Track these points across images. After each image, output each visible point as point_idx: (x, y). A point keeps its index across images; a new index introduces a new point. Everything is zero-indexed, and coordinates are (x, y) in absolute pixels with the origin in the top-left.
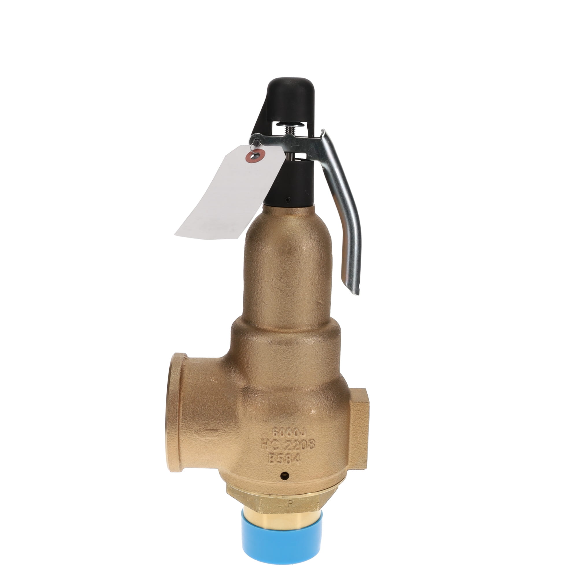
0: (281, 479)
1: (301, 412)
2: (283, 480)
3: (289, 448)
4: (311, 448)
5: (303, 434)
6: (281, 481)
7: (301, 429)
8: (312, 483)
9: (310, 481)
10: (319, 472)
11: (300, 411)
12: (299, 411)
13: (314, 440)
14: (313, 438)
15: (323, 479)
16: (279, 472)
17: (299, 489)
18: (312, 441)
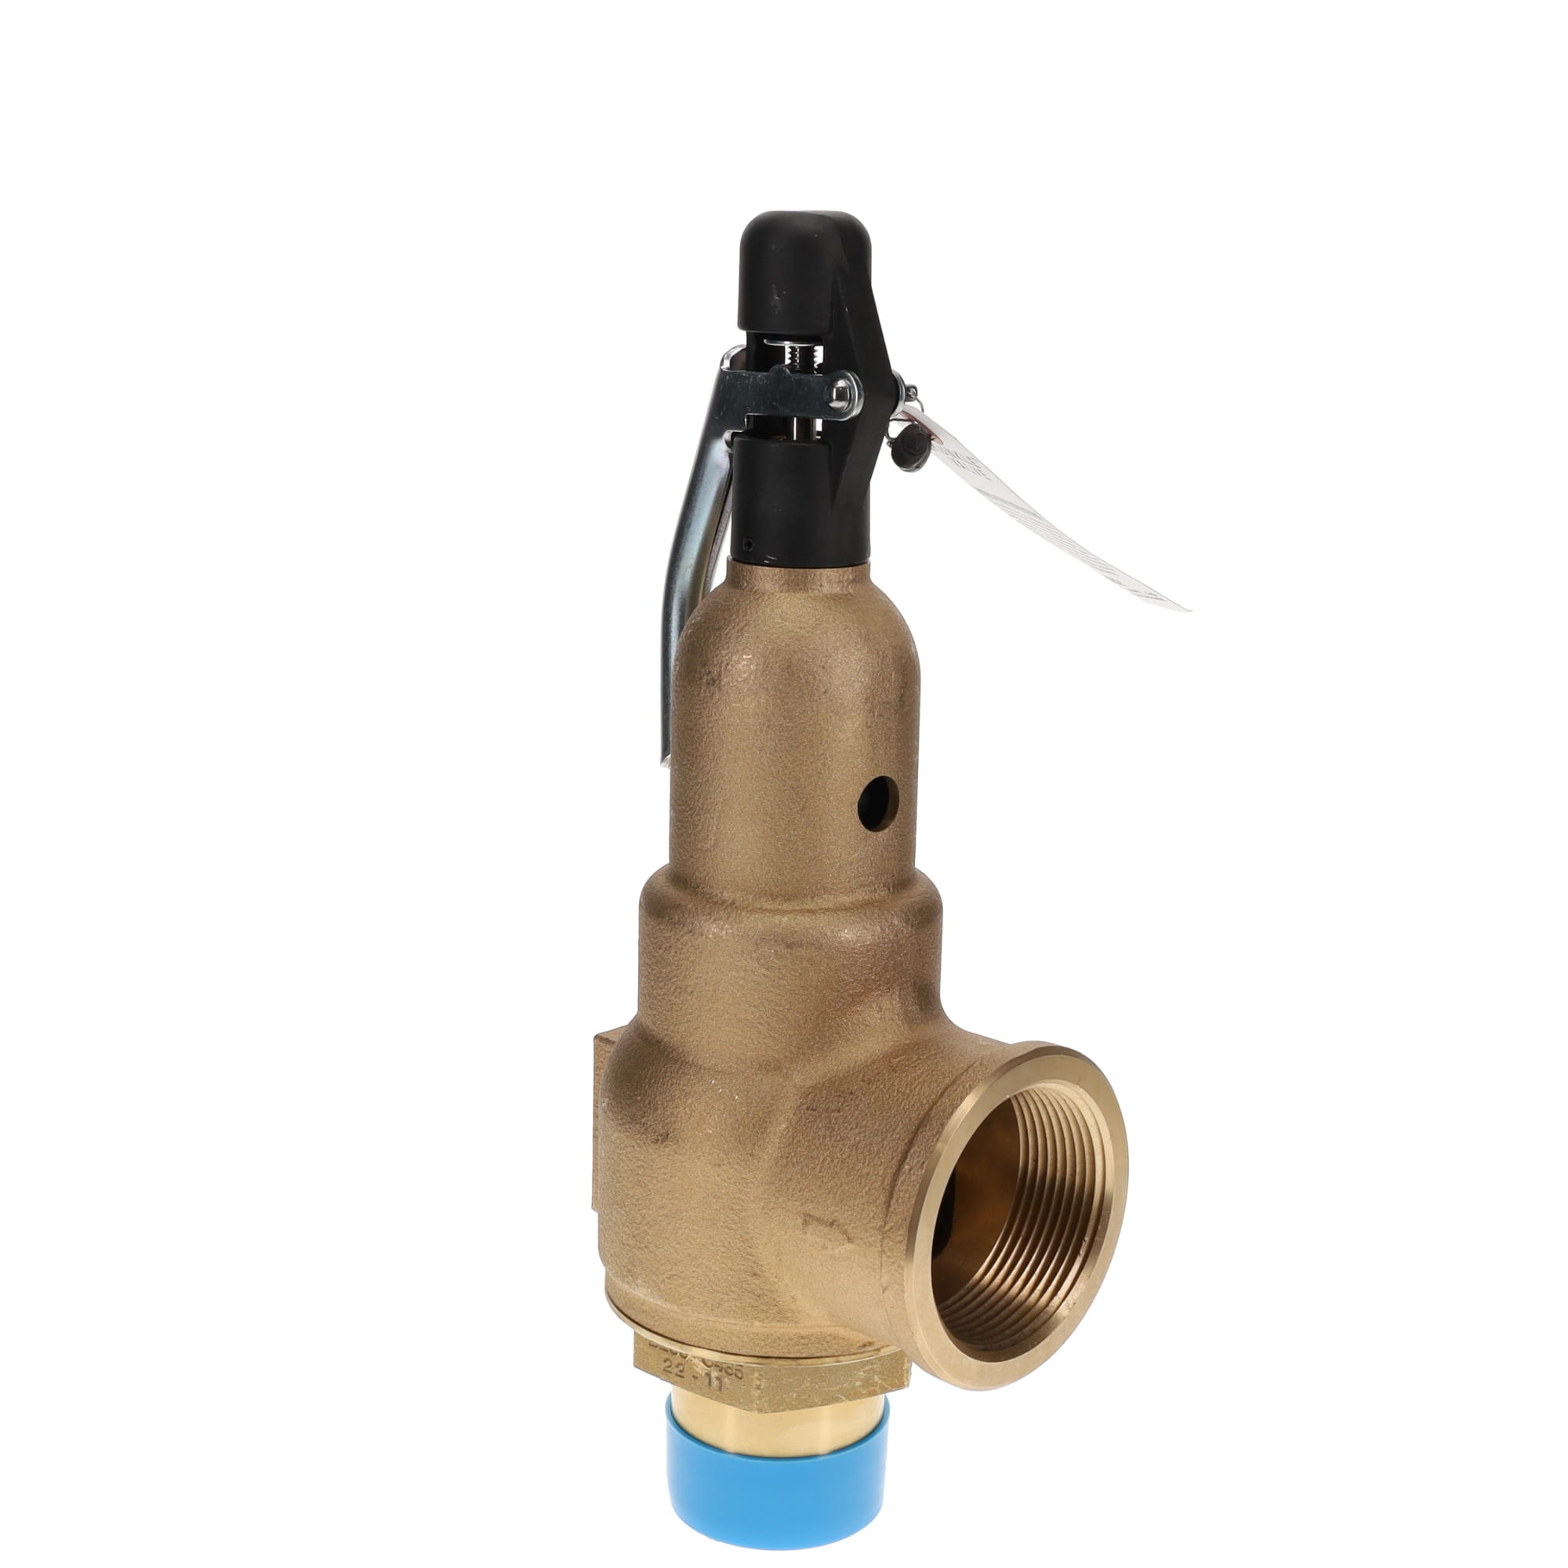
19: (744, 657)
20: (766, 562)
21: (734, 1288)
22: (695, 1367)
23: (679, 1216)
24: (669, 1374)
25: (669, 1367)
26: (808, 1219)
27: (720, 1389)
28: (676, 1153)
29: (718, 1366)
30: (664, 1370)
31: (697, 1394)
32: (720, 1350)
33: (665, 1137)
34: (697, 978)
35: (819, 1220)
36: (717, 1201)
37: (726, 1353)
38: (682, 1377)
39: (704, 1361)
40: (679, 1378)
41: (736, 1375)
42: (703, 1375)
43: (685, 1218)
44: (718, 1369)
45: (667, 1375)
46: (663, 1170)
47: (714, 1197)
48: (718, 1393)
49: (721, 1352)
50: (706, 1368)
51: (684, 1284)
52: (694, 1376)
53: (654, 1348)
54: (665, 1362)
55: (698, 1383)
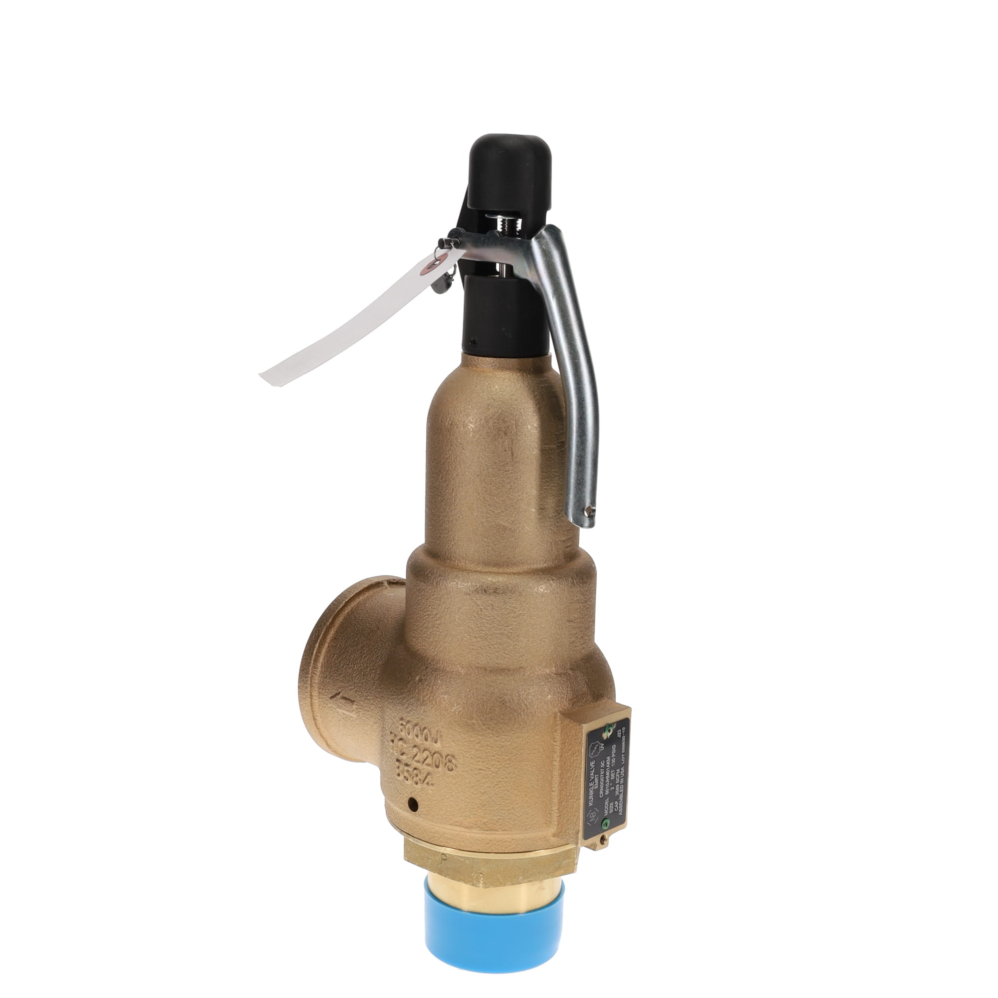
0: (409, 808)
1: (438, 703)
2: (412, 812)
3: (416, 758)
4: (449, 770)
5: (436, 742)
6: (409, 812)
7: (434, 732)
8: (457, 833)
9: (449, 827)
10: (465, 817)
11: (436, 701)
12: (434, 701)
13: (453, 757)
14: (453, 754)
15: (474, 831)
16: (406, 795)
17: (435, 835)
18: (450, 758)
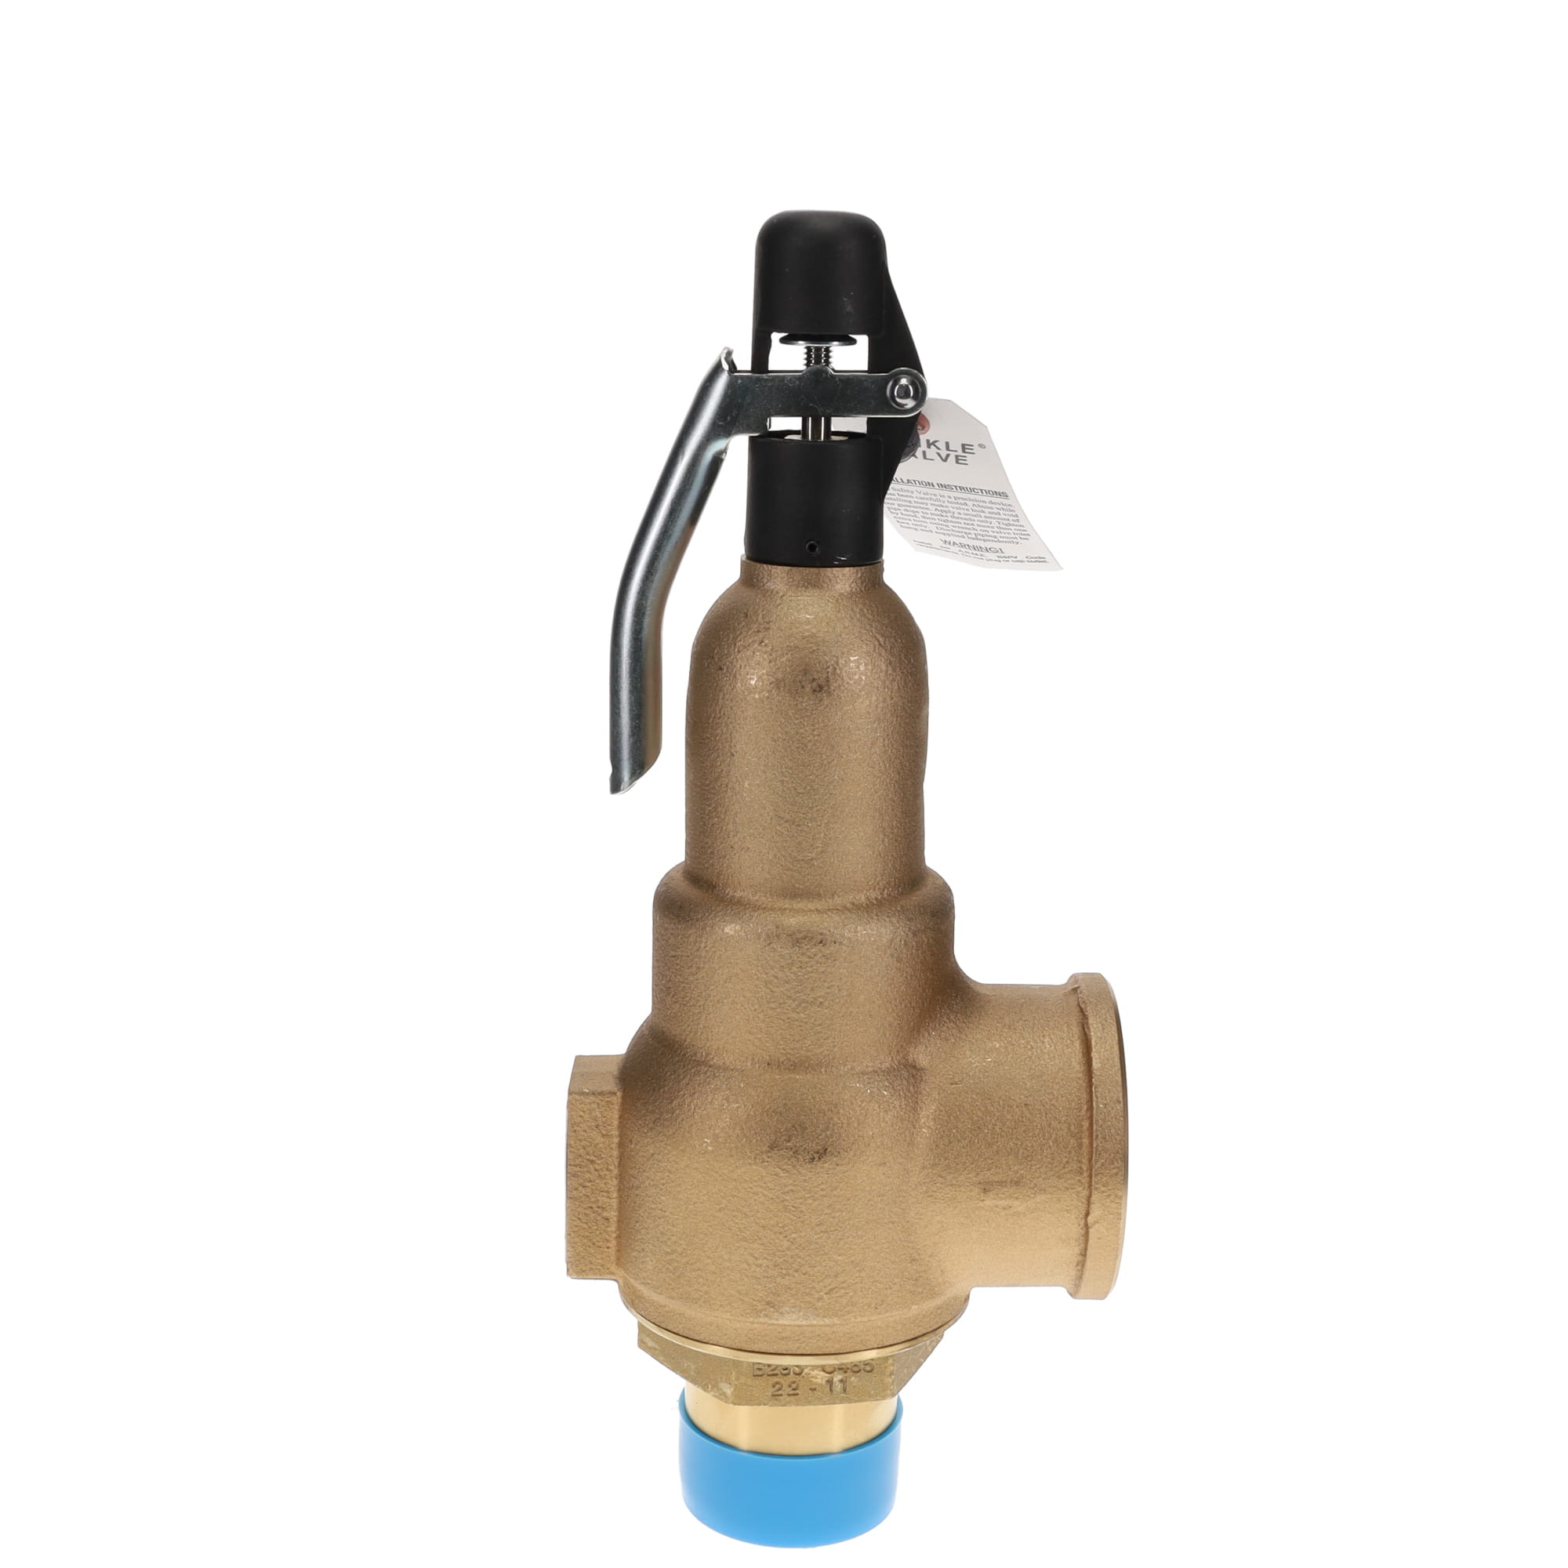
19: (852, 659)
20: (836, 563)
21: (896, 1280)
22: (814, 1380)
23: (841, 1227)
24: (780, 1397)
25: (780, 1389)
26: (986, 1188)
27: (845, 1390)
28: (837, 1165)
29: (842, 1369)
30: (773, 1395)
31: (817, 1405)
32: (876, 1346)
33: (822, 1154)
34: (828, 988)
35: (1002, 1183)
36: (882, 1200)
37: (882, 1347)
38: (797, 1394)
39: (823, 1369)
40: (792, 1397)
41: (864, 1370)
42: (824, 1382)
43: (848, 1227)
44: (841, 1371)
45: (777, 1400)
46: (822, 1187)
47: (879, 1196)
48: (843, 1395)
49: (878, 1348)
50: (827, 1375)
51: (847, 1293)
52: (811, 1389)
53: (760, 1378)
54: (774, 1387)
55: (818, 1393)
